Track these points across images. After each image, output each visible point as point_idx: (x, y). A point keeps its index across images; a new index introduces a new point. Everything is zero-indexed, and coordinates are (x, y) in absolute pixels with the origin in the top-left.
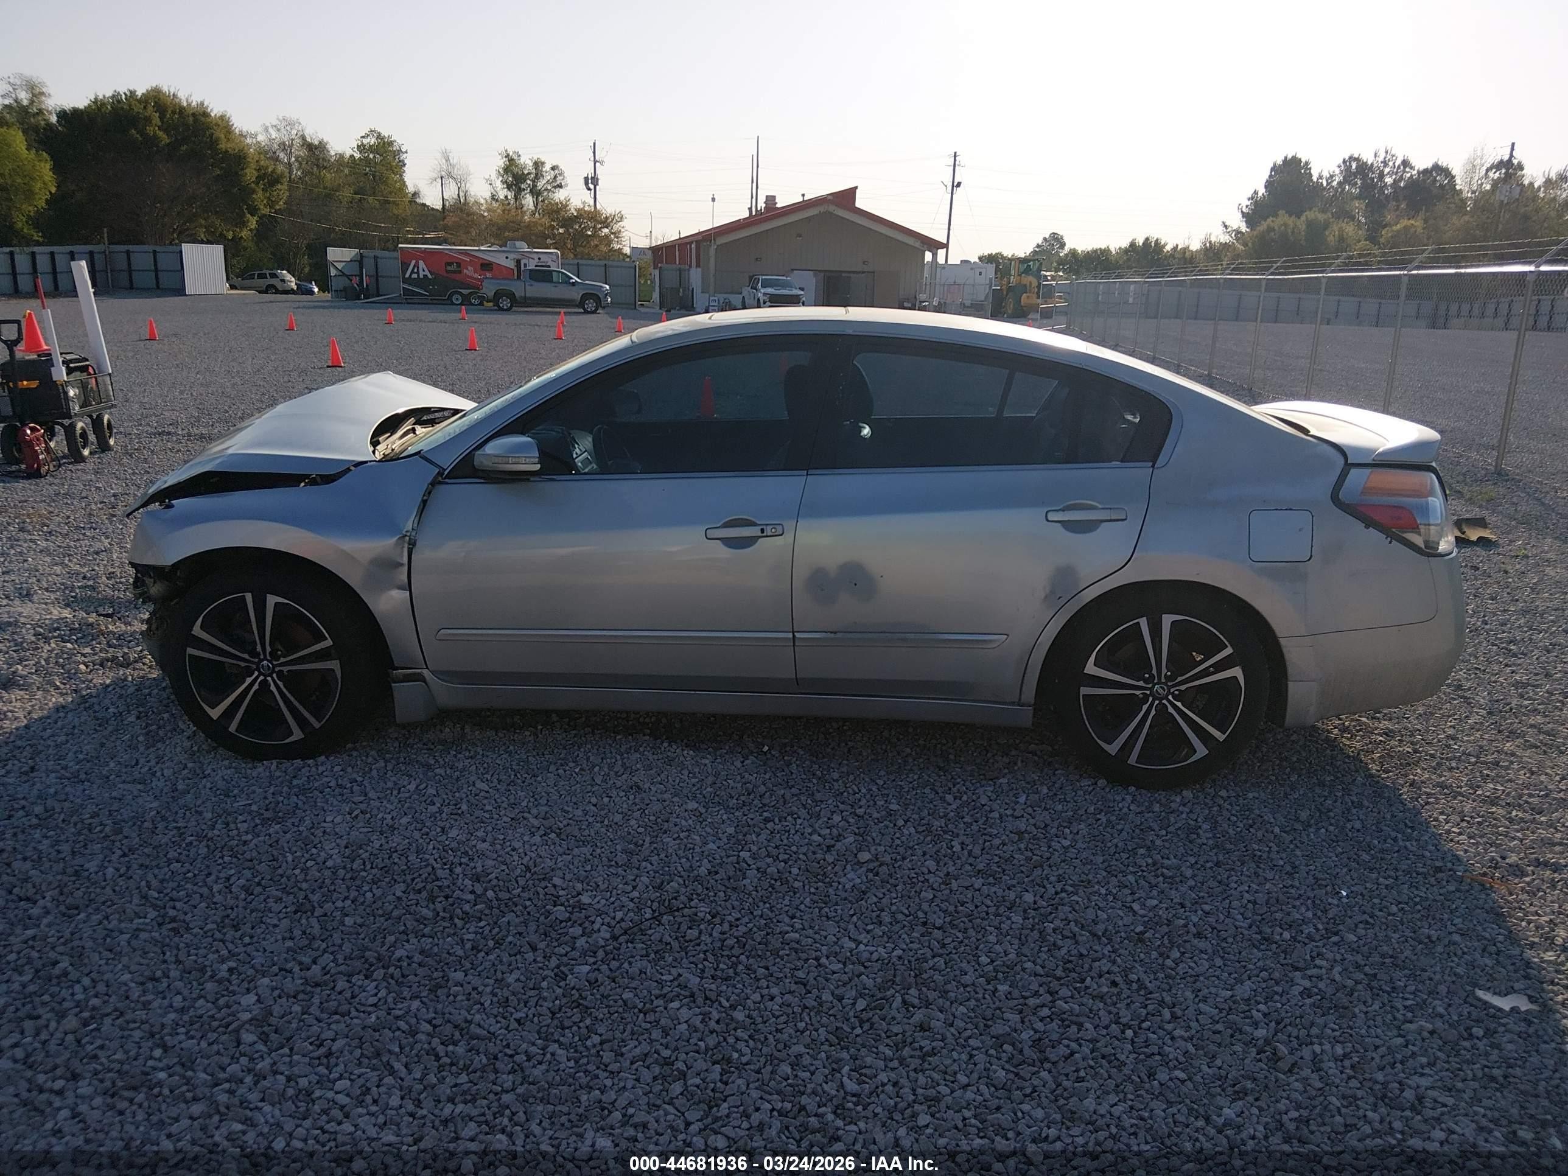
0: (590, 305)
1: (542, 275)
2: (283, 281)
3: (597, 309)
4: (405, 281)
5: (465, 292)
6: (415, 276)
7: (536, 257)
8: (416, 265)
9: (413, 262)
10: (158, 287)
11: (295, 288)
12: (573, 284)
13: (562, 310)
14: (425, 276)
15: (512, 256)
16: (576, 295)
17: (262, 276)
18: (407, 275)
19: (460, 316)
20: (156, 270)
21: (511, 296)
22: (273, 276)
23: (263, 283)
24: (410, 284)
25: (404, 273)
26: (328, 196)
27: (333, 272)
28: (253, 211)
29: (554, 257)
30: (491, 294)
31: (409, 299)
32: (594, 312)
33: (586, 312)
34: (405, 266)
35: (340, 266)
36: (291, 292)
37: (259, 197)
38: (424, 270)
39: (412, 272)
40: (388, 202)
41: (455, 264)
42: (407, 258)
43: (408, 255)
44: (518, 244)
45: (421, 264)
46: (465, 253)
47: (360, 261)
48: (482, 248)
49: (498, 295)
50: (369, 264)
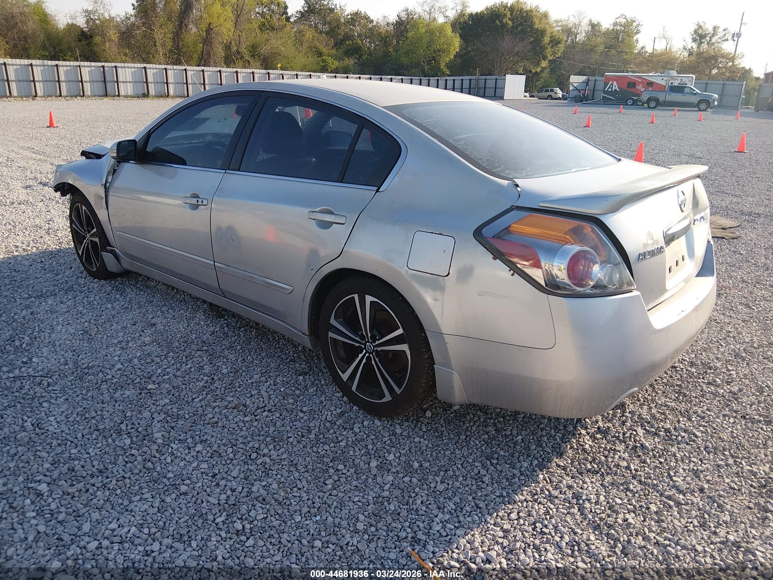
0: (703, 106)
1: (679, 89)
2: (556, 93)
3: (706, 109)
4: (604, 92)
5: (635, 98)
6: (610, 90)
7: (680, 79)
8: (612, 84)
9: (611, 82)
10: (495, 96)
11: (561, 96)
12: (695, 94)
13: (676, 109)
14: (616, 90)
15: (665, 78)
16: (695, 100)
17: (547, 91)
18: (606, 90)
19: (619, 110)
20: (496, 88)
21: (657, 101)
22: (552, 91)
23: (546, 94)
24: (607, 94)
25: (605, 88)
26: (592, 50)
27: (571, 88)
28: (545, 58)
29: (690, 79)
30: (645, 99)
31: (606, 102)
32: (705, 110)
33: (700, 110)
34: (606, 84)
35: (575, 85)
36: (559, 99)
37: (549, 51)
38: (615, 86)
39: (609, 88)
40: (622, 52)
41: (632, 84)
42: (608, 80)
43: (608, 79)
44: (671, 72)
45: (615, 83)
46: (640, 77)
47: (587, 83)
48: (650, 74)
49: (649, 100)
50: (591, 84)
